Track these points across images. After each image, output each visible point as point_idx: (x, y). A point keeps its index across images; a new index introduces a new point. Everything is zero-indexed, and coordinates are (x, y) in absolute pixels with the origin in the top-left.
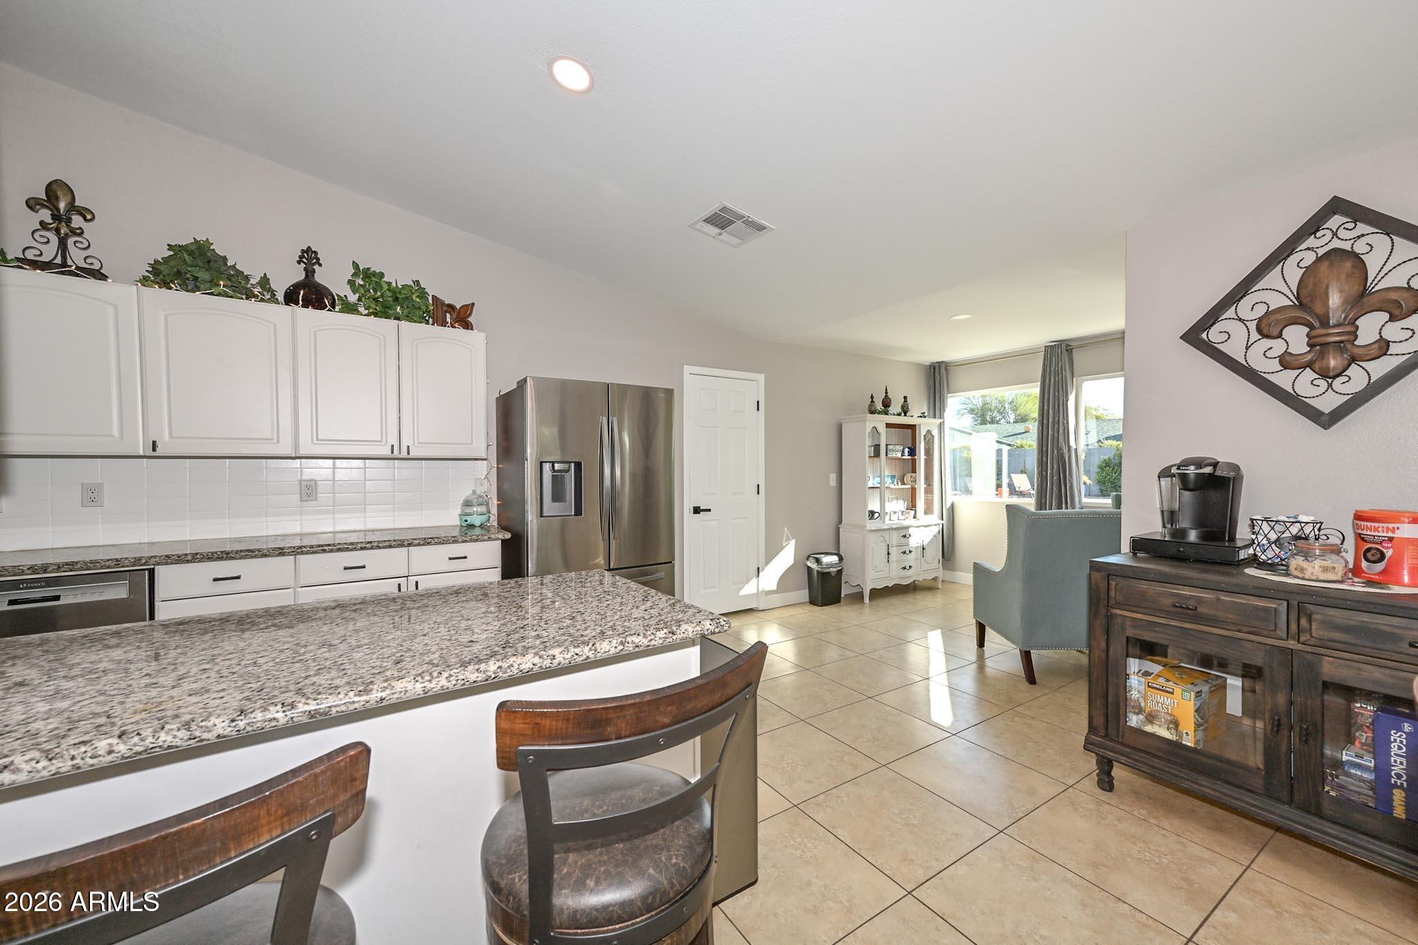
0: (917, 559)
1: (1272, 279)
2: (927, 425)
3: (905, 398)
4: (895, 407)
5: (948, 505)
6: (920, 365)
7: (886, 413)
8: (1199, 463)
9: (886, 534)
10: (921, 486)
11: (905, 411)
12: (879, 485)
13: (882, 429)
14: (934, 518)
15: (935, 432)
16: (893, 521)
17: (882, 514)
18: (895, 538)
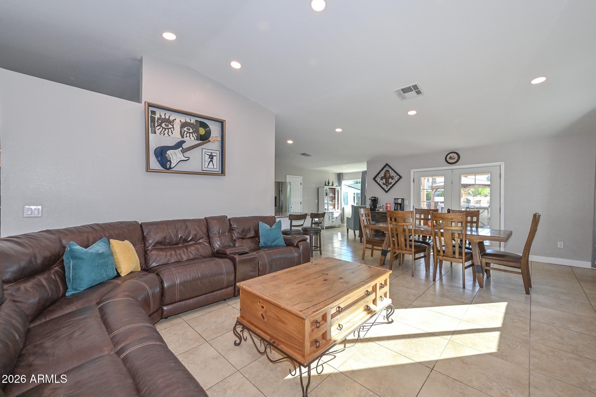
0: (335, 220)
1: (382, 172)
2: (338, 188)
3: (333, 182)
4: (330, 184)
5: (343, 207)
6: (336, 173)
7: (329, 185)
9: (329, 214)
10: (336, 203)
11: (333, 185)
12: (327, 202)
13: (328, 189)
14: (339, 210)
15: (339, 190)
16: (330, 211)
17: (328, 209)
18: (331, 215)
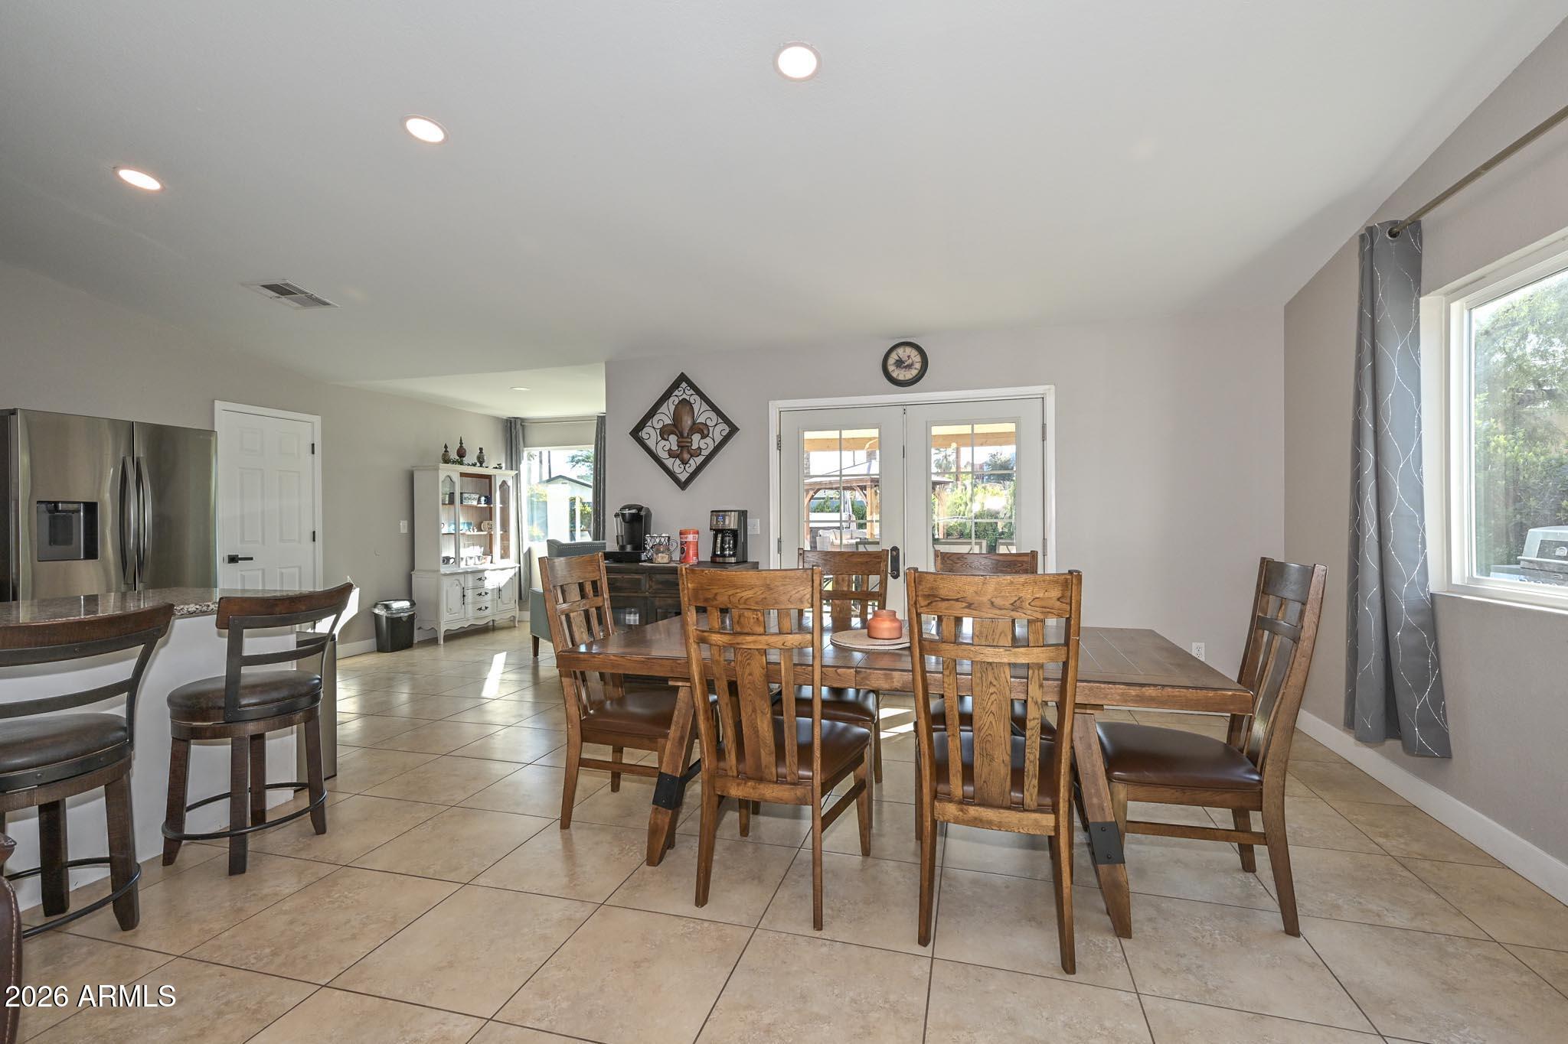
0: (493, 600)
2: (504, 475)
3: (481, 449)
4: (471, 457)
5: (525, 550)
6: (497, 419)
7: (461, 463)
8: (630, 507)
9: (461, 578)
10: (498, 532)
11: (481, 460)
12: (453, 532)
13: (456, 478)
14: (512, 562)
15: (510, 483)
16: (472, 565)
17: (458, 559)
18: (470, 581)
